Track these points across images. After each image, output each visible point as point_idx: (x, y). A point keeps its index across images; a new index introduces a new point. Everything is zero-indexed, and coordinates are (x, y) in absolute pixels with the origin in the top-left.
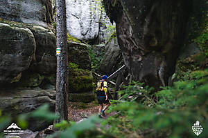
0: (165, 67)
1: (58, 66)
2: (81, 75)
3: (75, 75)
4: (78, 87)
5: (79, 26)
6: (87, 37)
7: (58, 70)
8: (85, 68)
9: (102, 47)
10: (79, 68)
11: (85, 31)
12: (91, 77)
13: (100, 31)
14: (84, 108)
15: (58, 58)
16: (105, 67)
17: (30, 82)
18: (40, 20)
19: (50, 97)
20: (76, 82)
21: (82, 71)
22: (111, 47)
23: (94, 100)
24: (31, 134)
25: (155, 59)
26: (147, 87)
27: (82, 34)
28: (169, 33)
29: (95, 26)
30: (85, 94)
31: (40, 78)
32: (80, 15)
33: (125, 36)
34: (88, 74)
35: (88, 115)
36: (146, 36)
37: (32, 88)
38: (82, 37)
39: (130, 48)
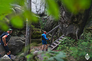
0: (78, 31)
1: (27, 26)
2: (36, 31)
3: (33, 31)
4: (34, 36)
5: (35, 7)
6: (39, 13)
7: (27, 28)
8: (38, 28)
9: (45, 18)
10: (35, 27)
11: (38, 10)
12: (40, 32)
13: (45, 10)
14: (37, 46)
15: (27, 23)
16: (47, 28)
18: (18, 5)
19: (22, 40)
20: (34, 34)
21: (36, 29)
22: (50, 18)
23: (41, 42)
24: (13, 57)
25: (74, 27)
26: (72, 39)
27: (37, 12)
28: (82, 16)
29: (43, 8)
30: (37, 40)
31: (18, 32)
32: (36, 2)
33: (61, 15)
34: (39, 31)
35: (39, 49)
36: (72, 17)
37: (14, 36)
38: (37, 13)
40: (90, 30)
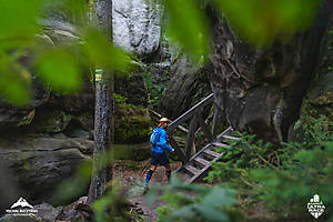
0: (283, 110)
1: (97, 99)
2: (131, 114)
3: (121, 115)
5: (127, 30)
6: (140, 49)
7: (98, 106)
8: (137, 103)
9: (165, 68)
10: (127, 102)
11: (137, 40)
12: (147, 118)
14: (135, 169)
15: (98, 87)
16: (171, 102)
17: (48, 124)
18: (65, 20)
19: (81, 150)
21: (131, 108)
24: (51, 211)
25: (268, 97)
26: (260, 141)
27: (132, 45)
29: (154, 30)
30: (136, 147)
31: (65, 119)
33: (218, 56)
34: (142, 114)
36: (259, 62)
37: (52, 134)
38: (132, 49)
39: (226, 76)
40: (325, 105)
